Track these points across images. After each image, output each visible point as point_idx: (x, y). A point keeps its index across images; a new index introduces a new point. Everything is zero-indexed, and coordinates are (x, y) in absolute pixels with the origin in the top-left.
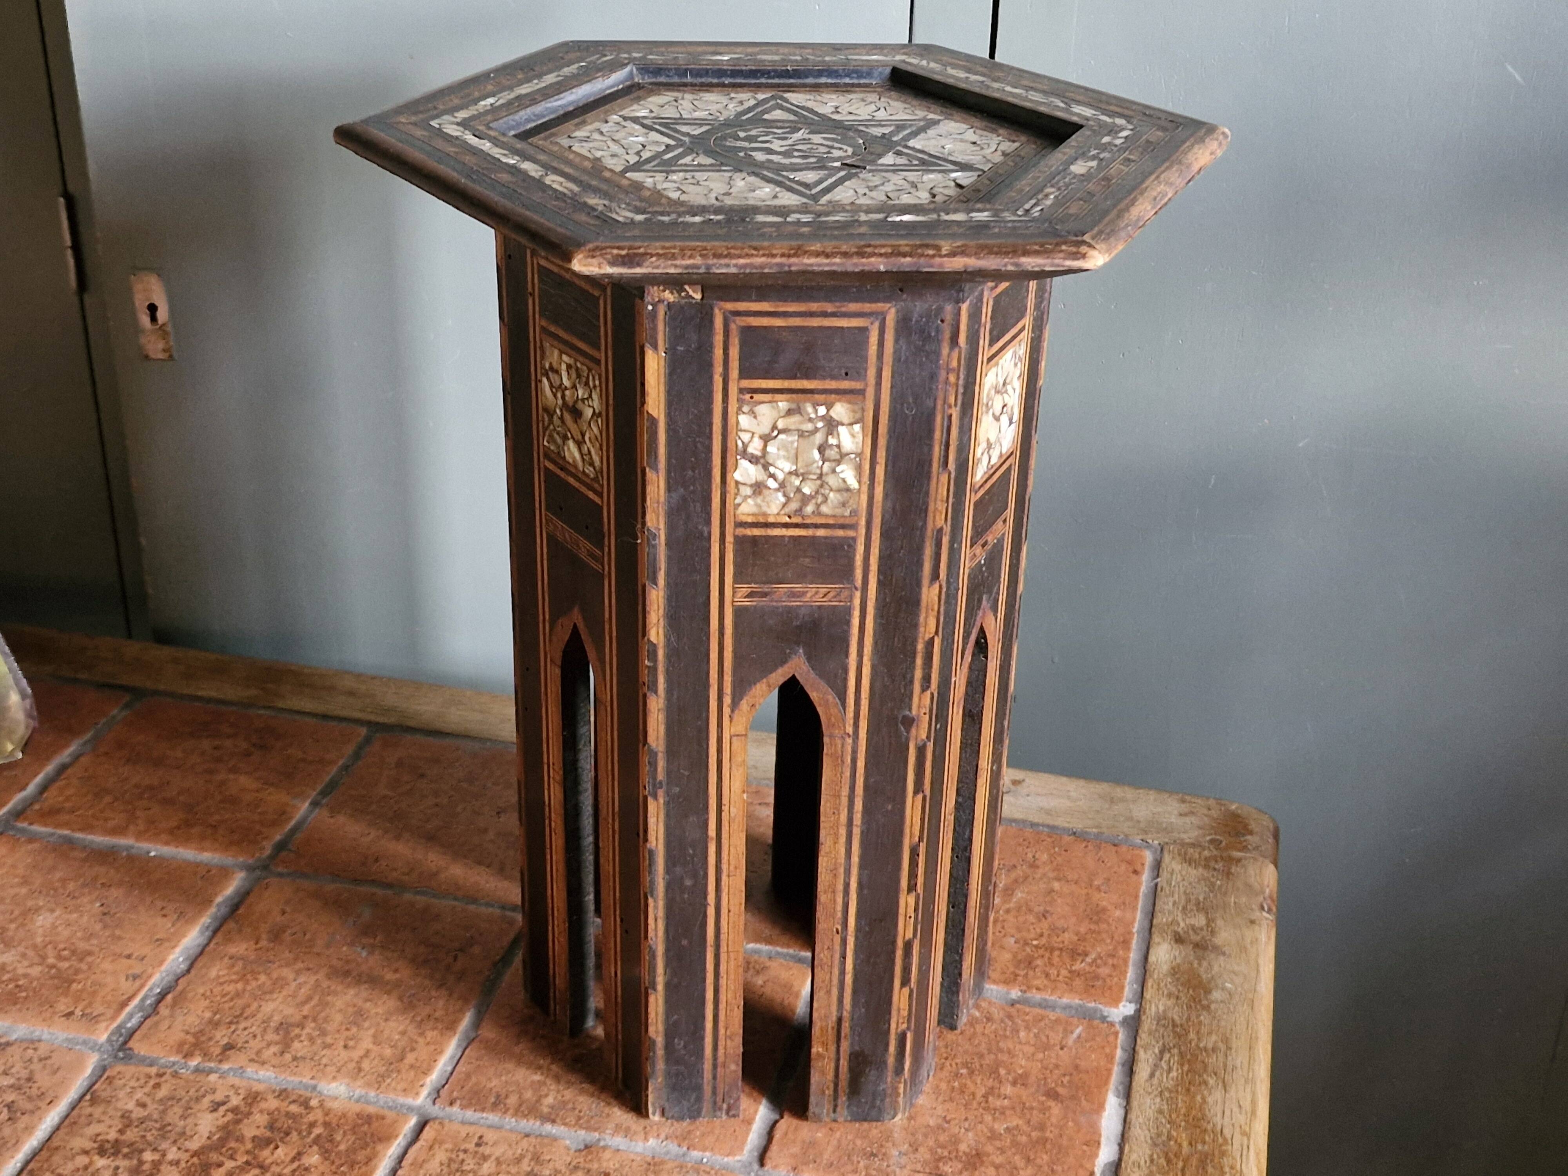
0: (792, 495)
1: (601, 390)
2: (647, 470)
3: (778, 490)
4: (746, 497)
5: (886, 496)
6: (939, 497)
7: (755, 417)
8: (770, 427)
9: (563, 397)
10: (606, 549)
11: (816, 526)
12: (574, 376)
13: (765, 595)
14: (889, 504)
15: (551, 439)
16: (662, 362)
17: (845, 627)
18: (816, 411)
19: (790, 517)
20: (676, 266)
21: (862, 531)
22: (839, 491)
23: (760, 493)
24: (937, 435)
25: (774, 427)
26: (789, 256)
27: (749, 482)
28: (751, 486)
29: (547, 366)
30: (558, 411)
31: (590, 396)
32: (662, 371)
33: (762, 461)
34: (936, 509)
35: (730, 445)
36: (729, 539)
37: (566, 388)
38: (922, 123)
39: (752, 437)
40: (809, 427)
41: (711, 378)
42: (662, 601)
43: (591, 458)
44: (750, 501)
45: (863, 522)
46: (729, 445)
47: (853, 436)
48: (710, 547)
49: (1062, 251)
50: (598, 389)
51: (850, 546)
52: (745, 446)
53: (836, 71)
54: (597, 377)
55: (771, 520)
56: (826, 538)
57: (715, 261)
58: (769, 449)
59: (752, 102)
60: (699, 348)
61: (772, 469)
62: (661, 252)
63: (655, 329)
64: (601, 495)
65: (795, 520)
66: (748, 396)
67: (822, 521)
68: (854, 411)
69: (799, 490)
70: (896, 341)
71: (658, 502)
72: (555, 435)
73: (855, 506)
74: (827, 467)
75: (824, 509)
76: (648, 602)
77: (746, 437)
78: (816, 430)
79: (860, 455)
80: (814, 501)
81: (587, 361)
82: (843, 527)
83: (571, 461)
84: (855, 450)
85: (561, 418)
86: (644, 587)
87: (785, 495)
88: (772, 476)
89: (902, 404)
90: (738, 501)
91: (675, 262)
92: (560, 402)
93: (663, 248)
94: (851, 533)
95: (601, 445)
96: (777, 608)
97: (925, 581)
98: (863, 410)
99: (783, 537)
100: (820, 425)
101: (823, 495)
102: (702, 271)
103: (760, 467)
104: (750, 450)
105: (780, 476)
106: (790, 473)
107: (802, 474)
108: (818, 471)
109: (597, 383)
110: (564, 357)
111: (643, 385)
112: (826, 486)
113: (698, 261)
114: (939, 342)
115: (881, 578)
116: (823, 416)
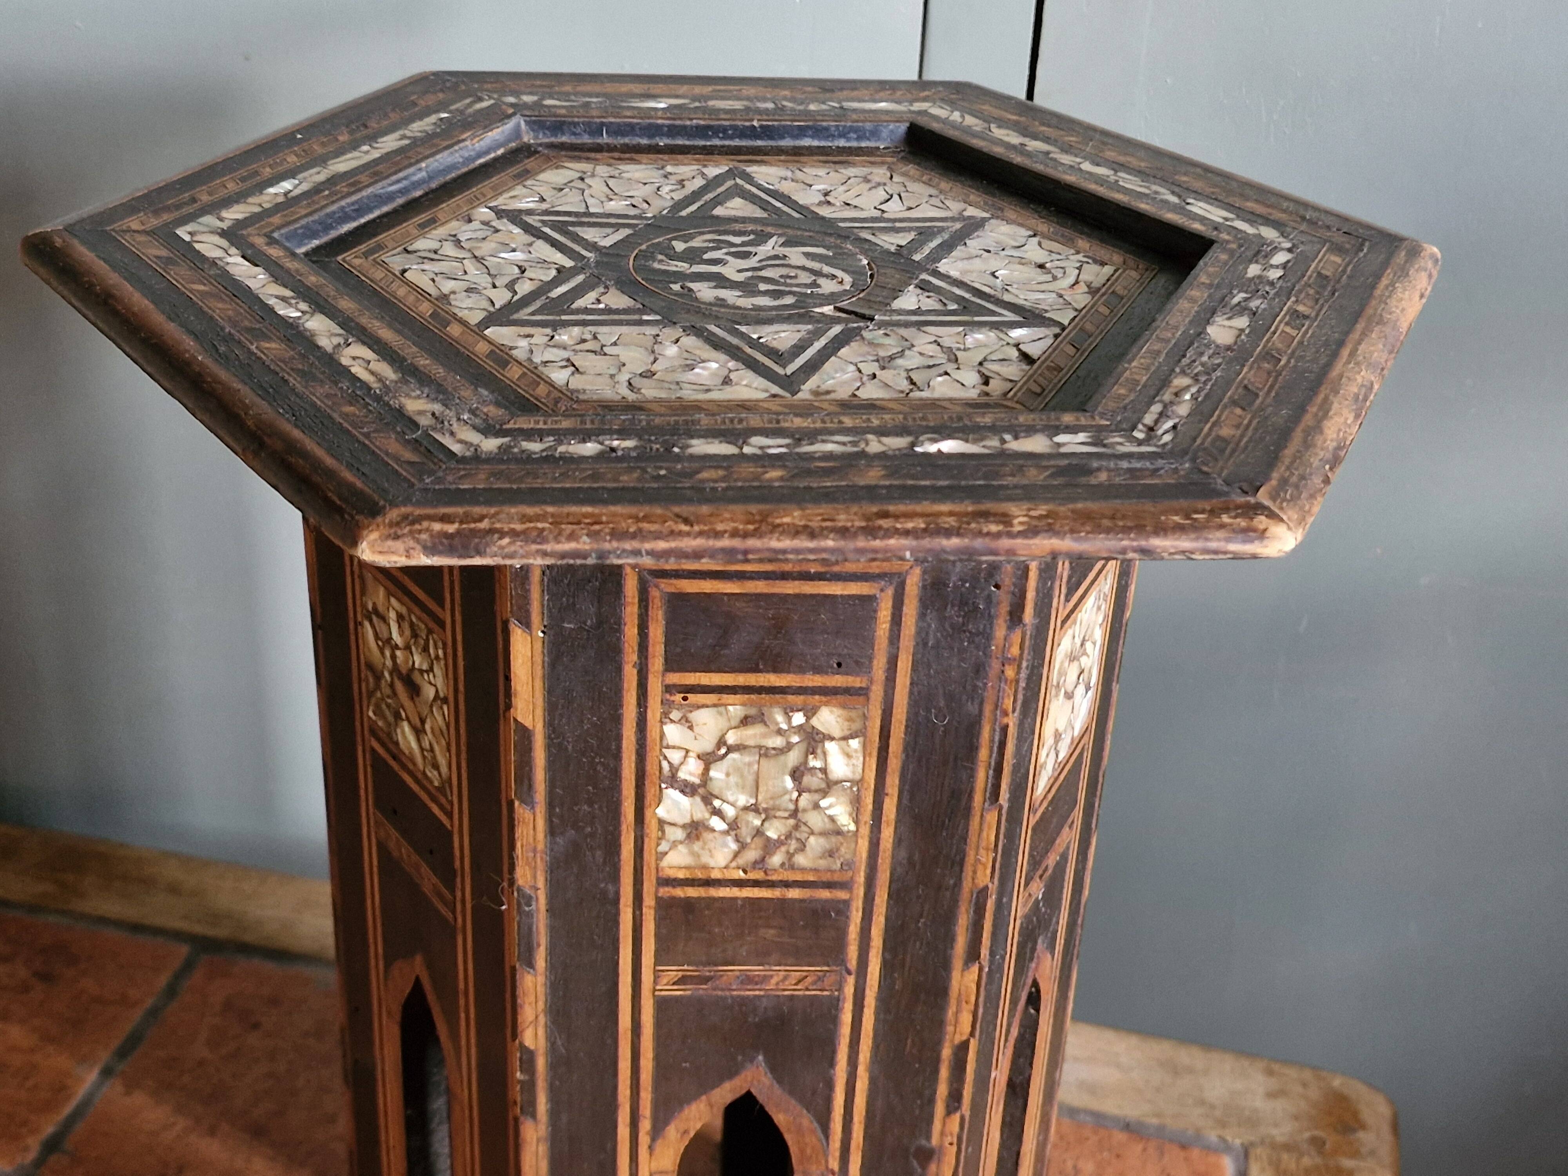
0: (749, 840)
1: (446, 665)
2: (517, 803)
3: (727, 833)
4: (674, 844)
5: (898, 841)
6: (983, 844)
7: (691, 728)
8: (714, 741)
9: (393, 657)
10: (459, 894)
11: (787, 884)
12: (408, 632)
13: (706, 980)
14: (903, 854)
15: (378, 712)
16: (538, 646)
17: (832, 1027)
18: (789, 719)
19: (745, 872)
20: (545, 554)
21: (860, 891)
22: (824, 834)
23: (698, 838)
24: (983, 754)
25: (721, 742)
26: (745, 535)
27: (681, 821)
28: (684, 826)
29: (370, 607)
30: (386, 674)
31: (431, 669)
32: (538, 659)
33: (701, 791)
34: (977, 861)
35: (651, 768)
36: (649, 901)
37: (397, 647)
38: (958, 226)
39: (686, 757)
40: (778, 742)
41: (619, 669)
42: (541, 990)
43: (434, 757)
44: (681, 848)
45: (861, 878)
46: (648, 768)
47: (848, 756)
48: (617, 914)
49: (1222, 526)
50: (442, 662)
51: (839, 912)
52: (674, 770)
53: (827, 129)
54: (440, 644)
55: (716, 875)
56: (802, 901)
57: (615, 544)
58: (712, 773)
59: (699, 182)
60: (600, 624)
61: (717, 803)
62: (518, 527)
63: (525, 597)
64: (450, 815)
65: (753, 875)
66: (678, 697)
67: (799, 877)
68: (850, 720)
69: (759, 832)
70: (922, 616)
71: (535, 850)
72: (384, 706)
73: (848, 856)
74: (805, 800)
75: (801, 860)
76: (519, 991)
77: (675, 756)
78: (789, 747)
79: (859, 783)
80: (783, 849)
81: (424, 616)
82: (829, 885)
83: (407, 752)
84: (850, 775)
85: (392, 685)
86: (513, 969)
87: (737, 840)
88: (717, 812)
89: (928, 711)
90: (664, 847)
91: (544, 547)
92: (389, 663)
93: (525, 519)
94: (842, 895)
95: (448, 745)
96: (726, 998)
97: (958, 963)
98: (865, 717)
99: (735, 899)
100: (795, 739)
101: (798, 840)
102: (591, 561)
103: (698, 799)
104: (682, 775)
105: (730, 812)
106: (746, 809)
107: (766, 810)
108: (792, 807)
109: (440, 652)
110: (396, 605)
111: (508, 679)
112: (803, 828)
113: (584, 543)
114: (991, 618)
115: (888, 956)
116: (801, 726)
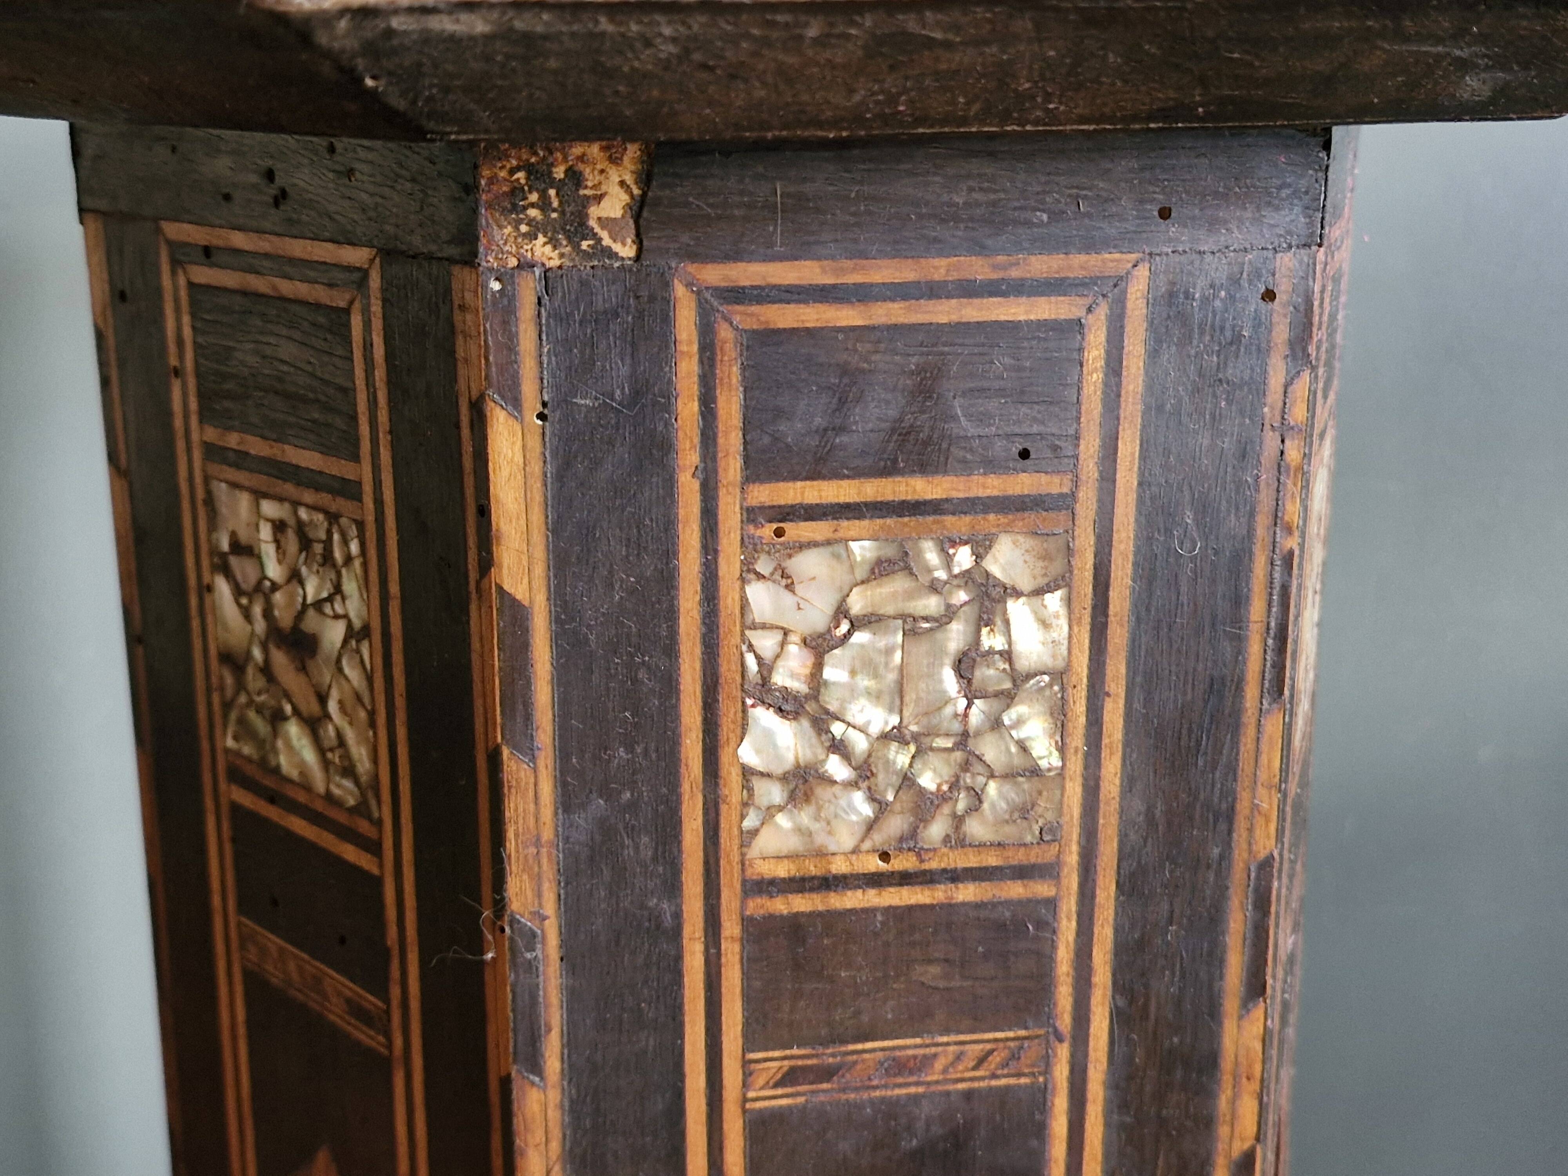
0: (890, 797)
1: (365, 565)
2: (506, 752)
3: (853, 785)
4: (770, 811)
5: (1129, 783)
6: (1262, 776)
7: (790, 587)
8: (829, 610)
9: (268, 613)
10: (395, 992)
11: (955, 876)
12: (292, 543)
13: (827, 1073)
14: (1138, 805)
15: (245, 731)
16: (535, 443)
17: (1034, 1143)
18: (948, 561)
19: (885, 856)
21: (1072, 881)
22: (1009, 776)
23: (808, 798)
24: (1257, 610)
25: (841, 612)
27: (779, 771)
28: (784, 778)
29: (225, 546)
30: (257, 653)
31: (338, 589)
32: (536, 467)
33: (810, 707)
34: (1255, 808)
35: (727, 670)
36: (731, 928)
37: (275, 587)
39: (783, 644)
40: (931, 604)
41: (670, 483)
42: (555, 1118)
43: (347, 756)
44: (782, 820)
45: (1072, 858)
46: (723, 669)
47: (1045, 624)
48: (679, 958)
50: (357, 564)
51: (1041, 924)
52: (766, 668)
54: (353, 531)
55: (839, 866)
56: (979, 906)
58: (830, 673)
60: (637, 394)
61: (837, 728)
63: (511, 347)
64: (374, 848)
65: (903, 863)
66: (767, 531)
67: (972, 860)
68: (1046, 557)
69: (907, 780)
70: (1153, 355)
71: (538, 843)
72: (252, 715)
73: (1050, 816)
74: (978, 712)
75: (975, 829)
76: (518, 1123)
77: (766, 643)
78: (950, 613)
79: (1060, 676)
80: (946, 809)
81: (324, 499)
82: (1022, 873)
83: (294, 774)
84: (1048, 662)
85: (266, 670)
86: (506, 1083)
87: (872, 798)
88: (838, 747)
89: (1168, 532)
90: (749, 823)
92: (260, 626)
94: (1042, 889)
95: (372, 714)
96: (859, 1106)
97: (1231, 1004)
98: (1069, 551)
99: (869, 912)
100: (962, 596)
101: (970, 789)
103: (805, 723)
104: (779, 679)
105: (860, 744)
106: (885, 737)
107: (916, 737)
108: (957, 727)
109: (354, 547)
110: (269, 508)
111: (484, 511)
112: (978, 768)
114: (1262, 351)
115: (1121, 1002)
116: (967, 575)
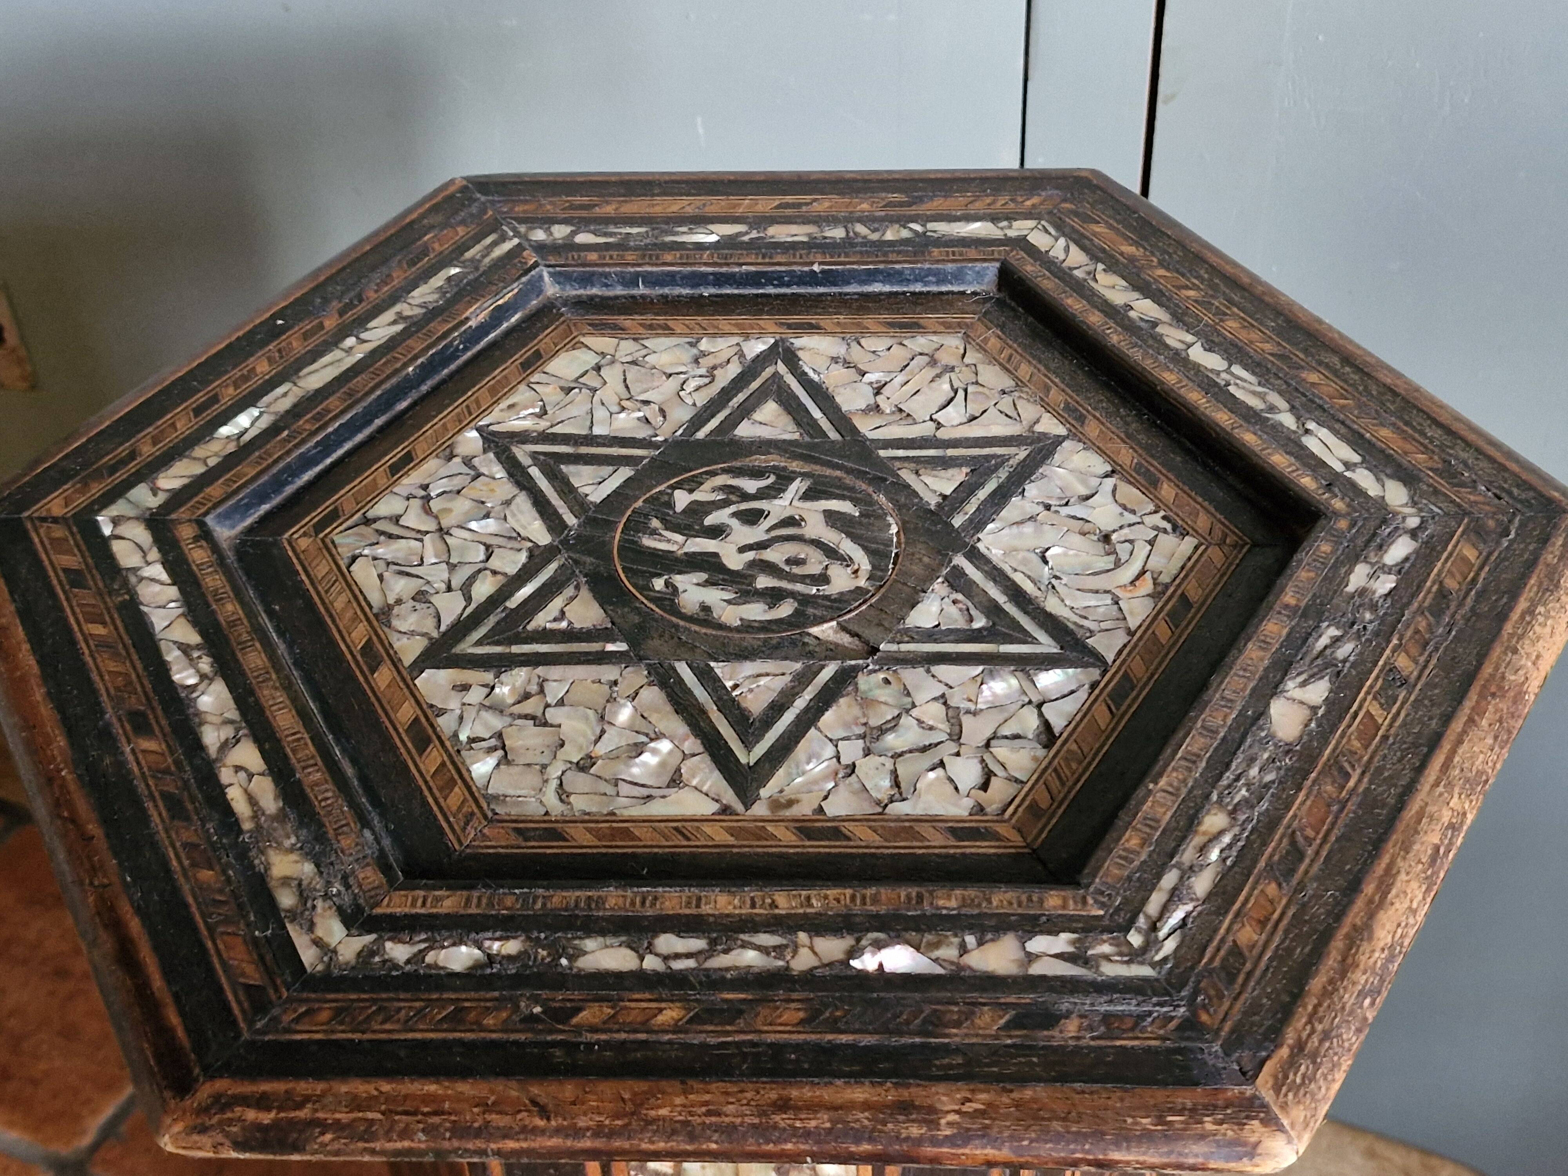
20: (373, 1152)
26: (612, 1134)
38: (1022, 453)
53: (900, 273)
57: (456, 1143)
59: (734, 370)
62: (344, 1117)
91: (372, 1145)
93: (356, 1104)
102: (430, 1158)
113: (420, 1141)
